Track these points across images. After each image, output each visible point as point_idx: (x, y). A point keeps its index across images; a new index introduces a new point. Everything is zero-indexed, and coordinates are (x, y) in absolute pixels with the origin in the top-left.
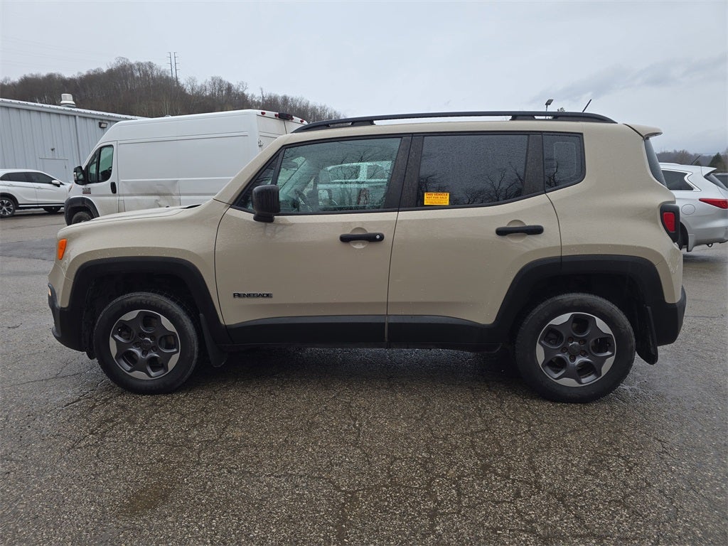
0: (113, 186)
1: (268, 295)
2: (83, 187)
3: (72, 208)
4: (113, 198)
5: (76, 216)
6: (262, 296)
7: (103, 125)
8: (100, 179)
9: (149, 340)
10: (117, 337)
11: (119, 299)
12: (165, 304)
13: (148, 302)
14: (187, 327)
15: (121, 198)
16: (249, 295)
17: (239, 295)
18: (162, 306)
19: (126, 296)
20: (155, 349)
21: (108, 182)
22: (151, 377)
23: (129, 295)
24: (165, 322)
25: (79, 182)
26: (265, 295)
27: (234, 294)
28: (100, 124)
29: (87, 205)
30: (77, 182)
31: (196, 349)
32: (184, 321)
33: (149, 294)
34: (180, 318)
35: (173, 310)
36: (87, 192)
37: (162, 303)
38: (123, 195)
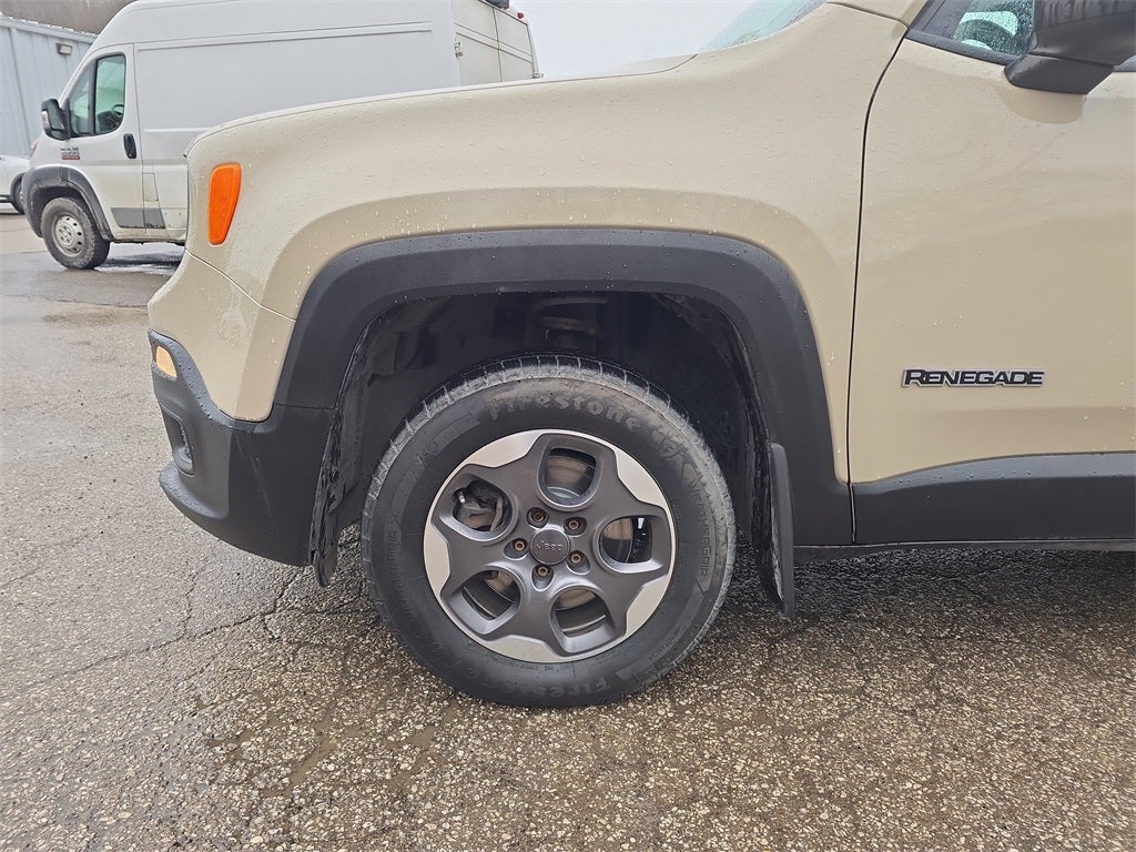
0: (129, 142)
1: (1030, 378)
2: (62, 144)
3: (42, 190)
4: (132, 169)
5: (49, 206)
6: (1007, 380)
7: (64, 50)
8: (98, 130)
9: (560, 529)
10: (450, 522)
11: (467, 389)
12: (638, 410)
13: (578, 400)
14: (708, 489)
15: (148, 168)
16: (961, 379)
17: (925, 378)
18: (627, 416)
19: (491, 380)
20: (577, 560)
21: (117, 135)
22: (562, 653)
23: (506, 376)
24: (630, 471)
25: (53, 133)
26: (1018, 378)
27: (909, 372)
28: (59, 47)
29: (72, 183)
30: (49, 132)
31: (730, 561)
32: (701, 468)
33: (579, 373)
34: (688, 460)
35: (665, 431)
36: (73, 155)
37: (627, 405)
38: (152, 163)
